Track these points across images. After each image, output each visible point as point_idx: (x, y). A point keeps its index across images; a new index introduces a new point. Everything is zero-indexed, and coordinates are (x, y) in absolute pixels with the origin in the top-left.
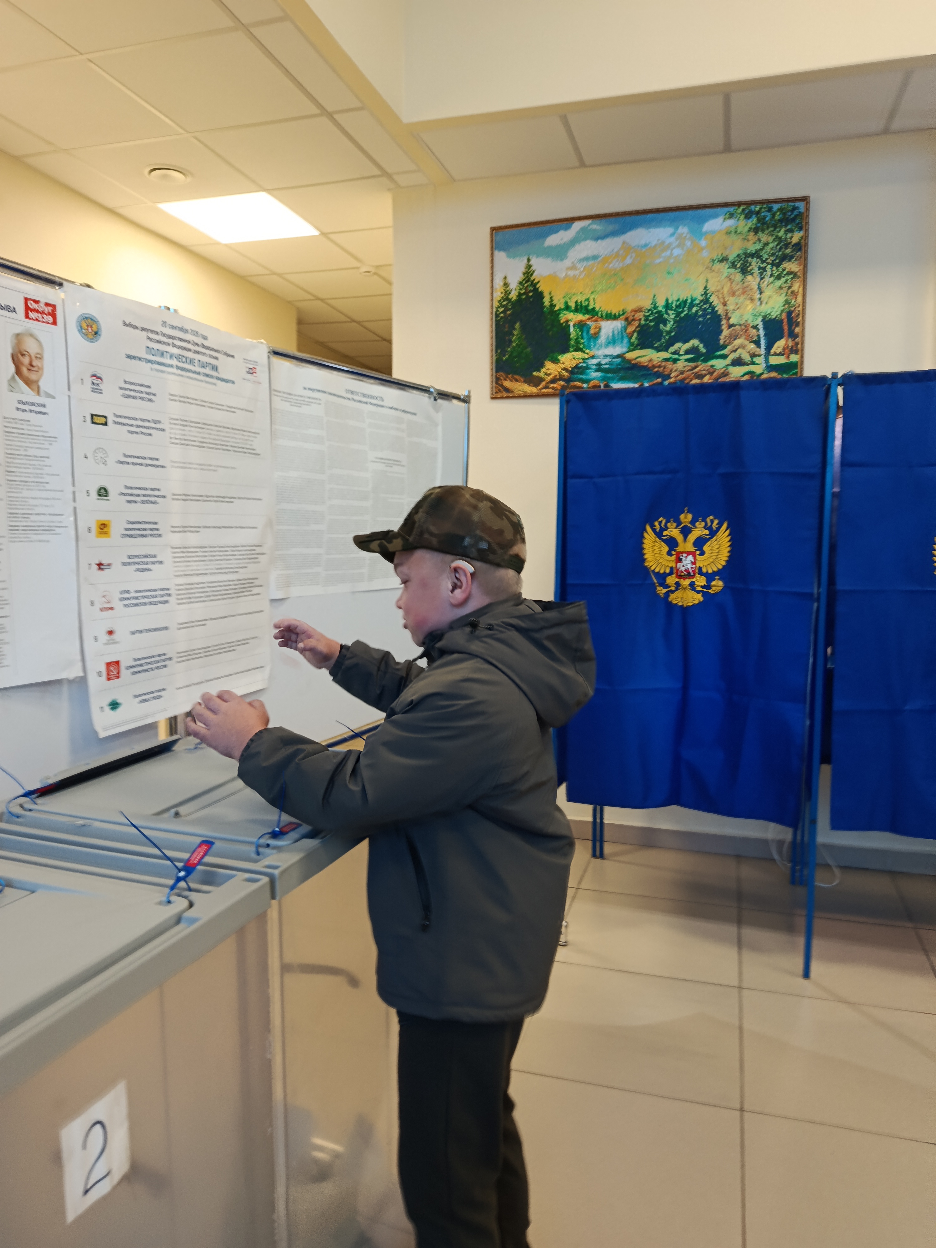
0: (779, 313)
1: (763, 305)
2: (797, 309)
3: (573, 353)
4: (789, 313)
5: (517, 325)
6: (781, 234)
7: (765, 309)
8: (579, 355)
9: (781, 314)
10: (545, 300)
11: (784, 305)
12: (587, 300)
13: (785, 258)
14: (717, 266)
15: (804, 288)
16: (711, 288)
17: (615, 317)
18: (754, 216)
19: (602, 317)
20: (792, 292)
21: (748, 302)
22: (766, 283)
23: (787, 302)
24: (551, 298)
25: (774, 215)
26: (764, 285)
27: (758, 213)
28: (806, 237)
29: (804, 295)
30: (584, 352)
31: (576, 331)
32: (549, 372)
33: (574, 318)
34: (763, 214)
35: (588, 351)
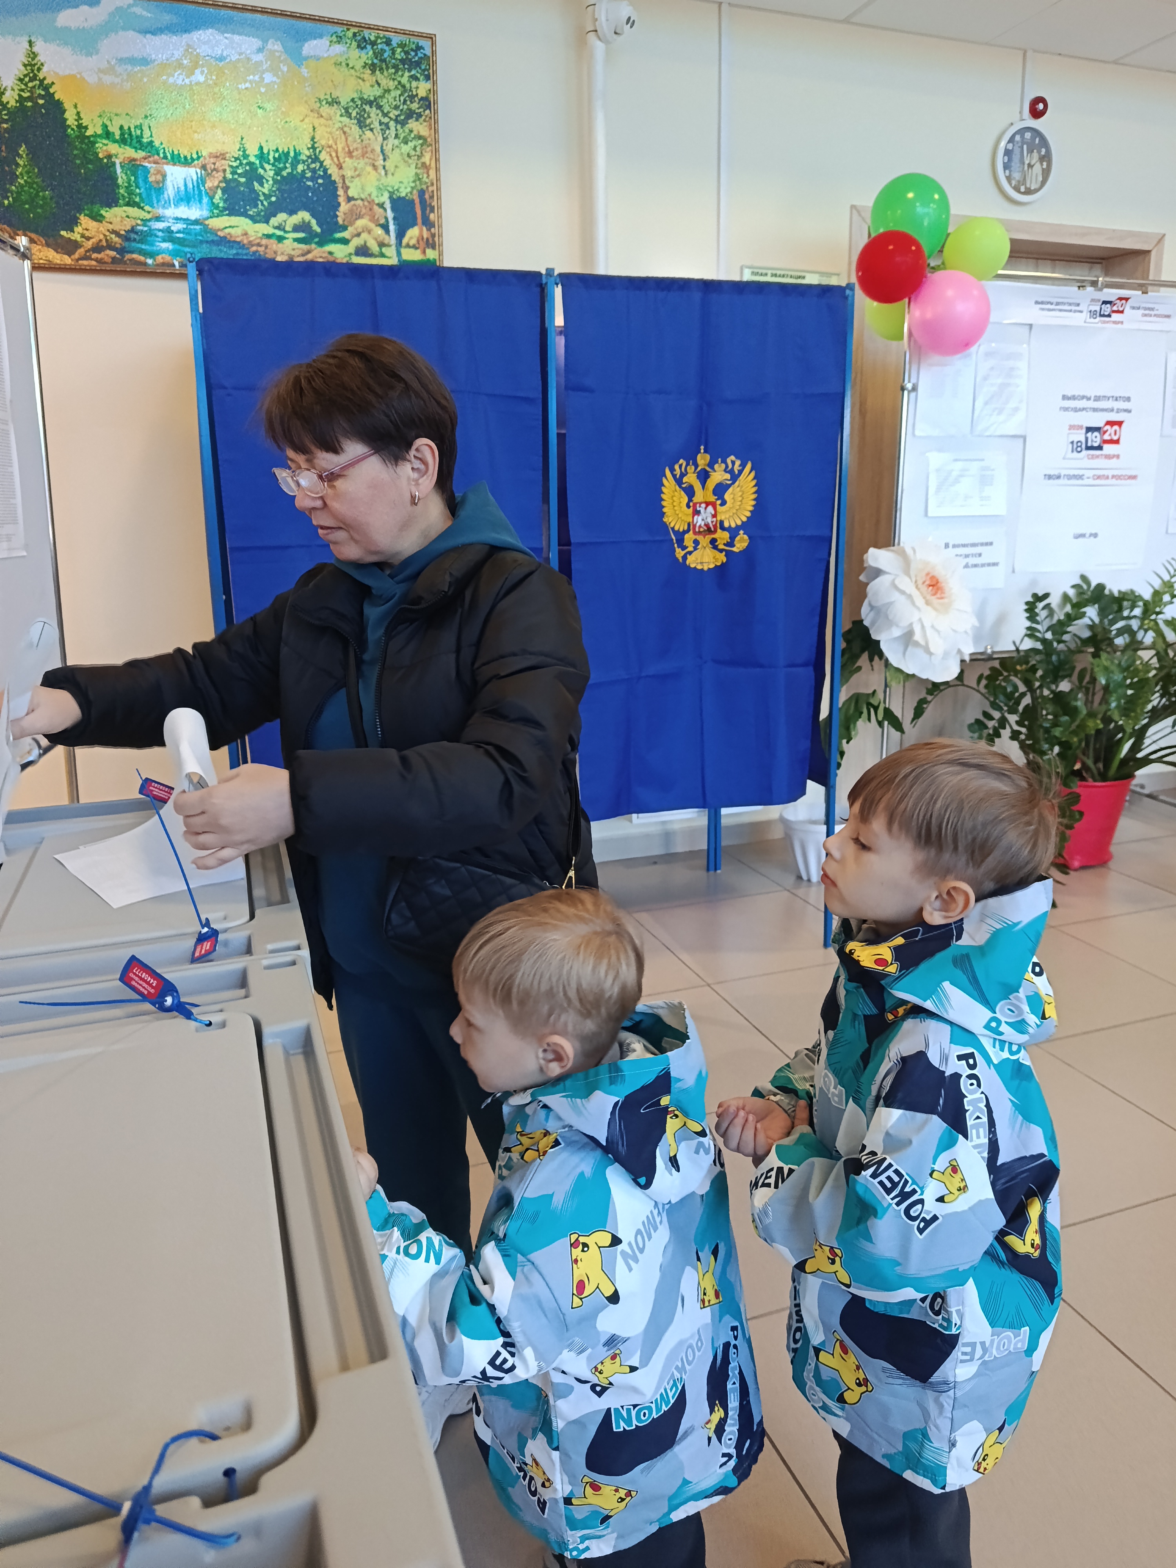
0: (409, 189)
1: (390, 176)
2: (430, 189)
3: (125, 208)
4: (422, 193)
5: (22, 150)
6: (405, 80)
7: (391, 182)
8: (133, 211)
9: (411, 193)
10: (67, 115)
11: (414, 181)
12: (140, 127)
13: (410, 114)
14: (326, 110)
15: (437, 160)
16: (321, 141)
17: (187, 162)
18: (369, 47)
19: (165, 157)
20: (424, 164)
21: (369, 169)
22: (390, 146)
23: (418, 178)
24: (78, 113)
25: (393, 51)
26: (388, 148)
27: (373, 44)
28: (433, 91)
29: (437, 170)
30: (142, 208)
31: (126, 174)
32: (87, 234)
33: (122, 153)
34: (380, 46)
35: (147, 208)
